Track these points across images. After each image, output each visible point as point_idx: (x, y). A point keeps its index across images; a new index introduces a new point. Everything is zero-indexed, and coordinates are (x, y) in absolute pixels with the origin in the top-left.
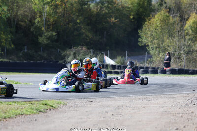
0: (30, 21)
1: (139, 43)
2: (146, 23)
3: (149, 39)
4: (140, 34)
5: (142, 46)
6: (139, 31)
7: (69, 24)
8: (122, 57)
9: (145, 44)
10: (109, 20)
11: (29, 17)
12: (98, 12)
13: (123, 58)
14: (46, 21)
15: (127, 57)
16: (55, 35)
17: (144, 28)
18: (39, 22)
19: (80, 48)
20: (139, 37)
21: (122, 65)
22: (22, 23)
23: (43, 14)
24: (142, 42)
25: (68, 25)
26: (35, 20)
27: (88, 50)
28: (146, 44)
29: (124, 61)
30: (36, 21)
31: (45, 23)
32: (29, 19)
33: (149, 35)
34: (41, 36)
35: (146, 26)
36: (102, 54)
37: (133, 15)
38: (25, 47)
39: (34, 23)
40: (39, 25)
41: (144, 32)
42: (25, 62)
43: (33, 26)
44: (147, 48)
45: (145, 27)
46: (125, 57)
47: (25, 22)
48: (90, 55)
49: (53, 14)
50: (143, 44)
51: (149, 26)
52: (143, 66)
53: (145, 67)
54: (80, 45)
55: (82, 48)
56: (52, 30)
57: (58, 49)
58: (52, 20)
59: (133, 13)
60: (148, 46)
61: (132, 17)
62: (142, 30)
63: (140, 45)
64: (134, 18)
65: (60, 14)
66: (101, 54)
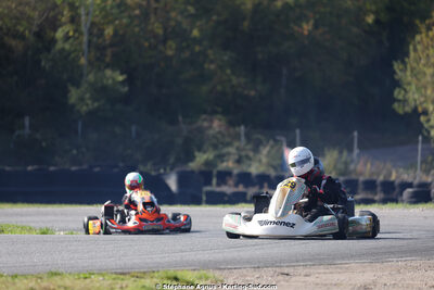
0: (39, 35)
1: (396, 105)
2: (418, 38)
3: (429, 92)
4: (399, 74)
5: (406, 114)
6: (397, 66)
7: (164, 42)
8: (341, 152)
9: (415, 109)
10: (296, 28)
11: (37, 22)
12: (260, 4)
13: (345, 153)
14: (90, 34)
15: (356, 151)
16: (123, 83)
17: (412, 54)
18: (67, 38)
19: (206, 124)
20: (397, 84)
21: (342, 179)
22: (13, 43)
23: (82, 11)
24: (405, 101)
25: (161, 47)
26: (55, 30)
27: (231, 130)
28: (420, 109)
29: (346, 164)
30: (59, 34)
31: (90, 42)
32: (35, 29)
33: (429, 78)
34: (77, 85)
35: (419, 47)
36: (276, 141)
37: (376, 13)
38: (27, 121)
39: (54, 41)
40: (67, 46)
41: (412, 69)
42: (30, 168)
43: (48, 50)
44: (422, 119)
45: (415, 50)
46: (350, 150)
47: (22, 37)
48: (236, 144)
49: (115, 11)
50: (408, 109)
51: (427, 48)
52: (410, 180)
53: (416, 182)
54: (205, 112)
55: (212, 121)
56: (112, 66)
57: (134, 128)
58: (109, 31)
59: (374, 8)
60: (425, 113)
61: (370, 19)
62: (404, 63)
63: (401, 111)
64: (377, 21)
65: (137, 12)
66: (271, 142)
